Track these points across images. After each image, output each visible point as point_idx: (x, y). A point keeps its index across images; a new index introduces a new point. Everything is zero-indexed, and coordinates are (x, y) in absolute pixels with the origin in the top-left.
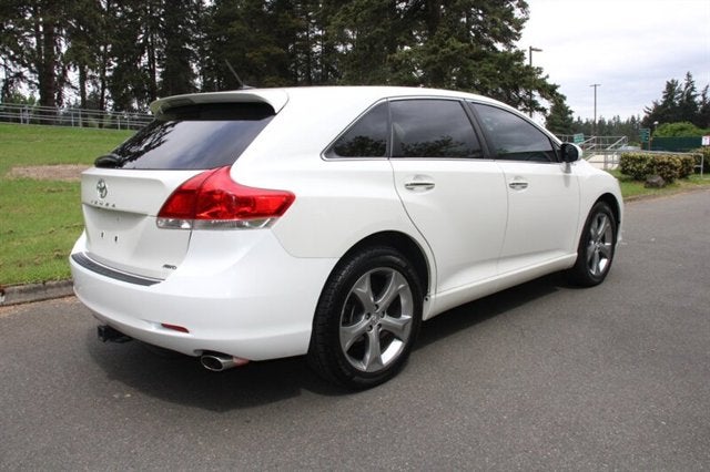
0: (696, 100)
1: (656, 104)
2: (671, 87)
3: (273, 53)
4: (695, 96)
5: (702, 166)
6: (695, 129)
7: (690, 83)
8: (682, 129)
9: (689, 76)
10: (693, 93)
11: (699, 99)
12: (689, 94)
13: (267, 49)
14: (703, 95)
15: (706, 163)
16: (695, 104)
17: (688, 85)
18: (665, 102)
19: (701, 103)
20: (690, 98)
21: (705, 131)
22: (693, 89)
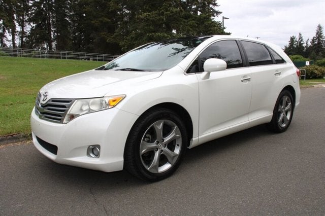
0: (303, 45)
1: (286, 47)
2: (292, 39)
3: (104, 21)
4: (303, 43)
5: (305, 76)
6: (303, 58)
7: (301, 38)
8: (297, 58)
9: (300, 34)
10: (302, 42)
11: (305, 45)
12: (300, 42)
13: (101, 19)
14: (307, 43)
15: (307, 74)
16: (303, 47)
17: (300, 39)
18: (290, 46)
19: (306, 47)
20: (301, 44)
21: (307, 59)
22: (302, 40)
